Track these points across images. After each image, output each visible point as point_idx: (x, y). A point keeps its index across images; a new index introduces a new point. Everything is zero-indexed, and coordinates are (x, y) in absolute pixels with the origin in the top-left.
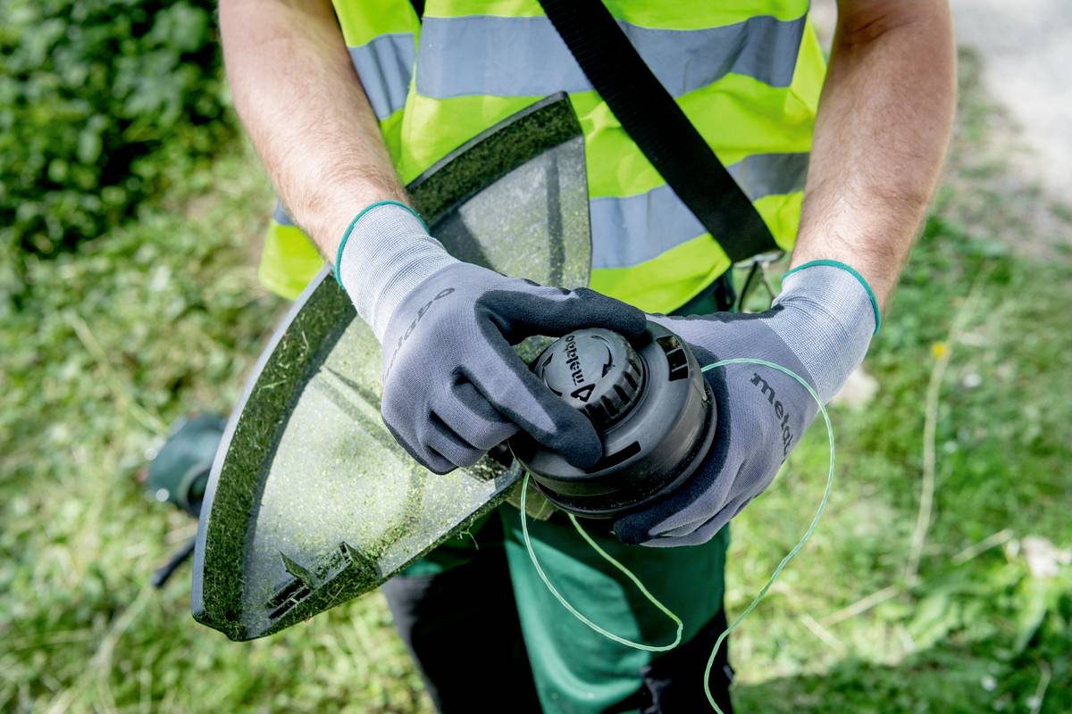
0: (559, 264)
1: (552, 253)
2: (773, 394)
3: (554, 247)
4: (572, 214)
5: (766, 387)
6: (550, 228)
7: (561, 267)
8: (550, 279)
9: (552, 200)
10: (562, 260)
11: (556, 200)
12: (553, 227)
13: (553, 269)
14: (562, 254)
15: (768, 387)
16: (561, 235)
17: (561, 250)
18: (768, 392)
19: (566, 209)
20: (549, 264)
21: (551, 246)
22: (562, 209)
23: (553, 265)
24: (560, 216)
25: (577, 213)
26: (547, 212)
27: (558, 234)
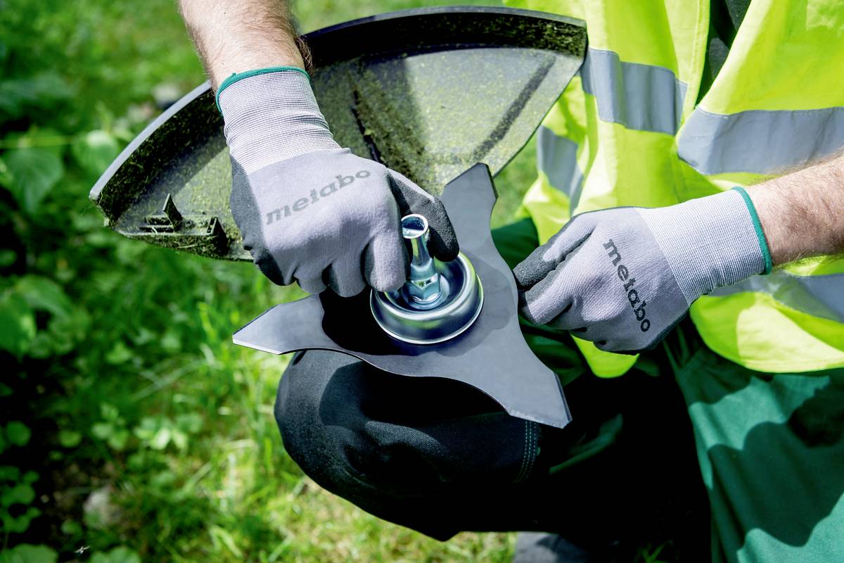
0: (496, 138)
1: (497, 128)
2: (619, 258)
3: (502, 125)
4: (532, 111)
5: (615, 251)
6: (510, 109)
7: (496, 141)
8: (482, 145)
9: (527, 91)
10: (501, 137)
11: (529, 93)
12: (513, 110)
13: (490, 139)
14: (504, 133)
15: (616, 252)
16: (514, 119)
17: (506, 129)
18: (615, 256)
19: (531, 104)
20: (490, 134)
21: (501, 122)
22: (529, 102)
23: (492, 136)
24: (523, 106)
25: (535, 113)
26: (517, 97)
27: (512, 117)
